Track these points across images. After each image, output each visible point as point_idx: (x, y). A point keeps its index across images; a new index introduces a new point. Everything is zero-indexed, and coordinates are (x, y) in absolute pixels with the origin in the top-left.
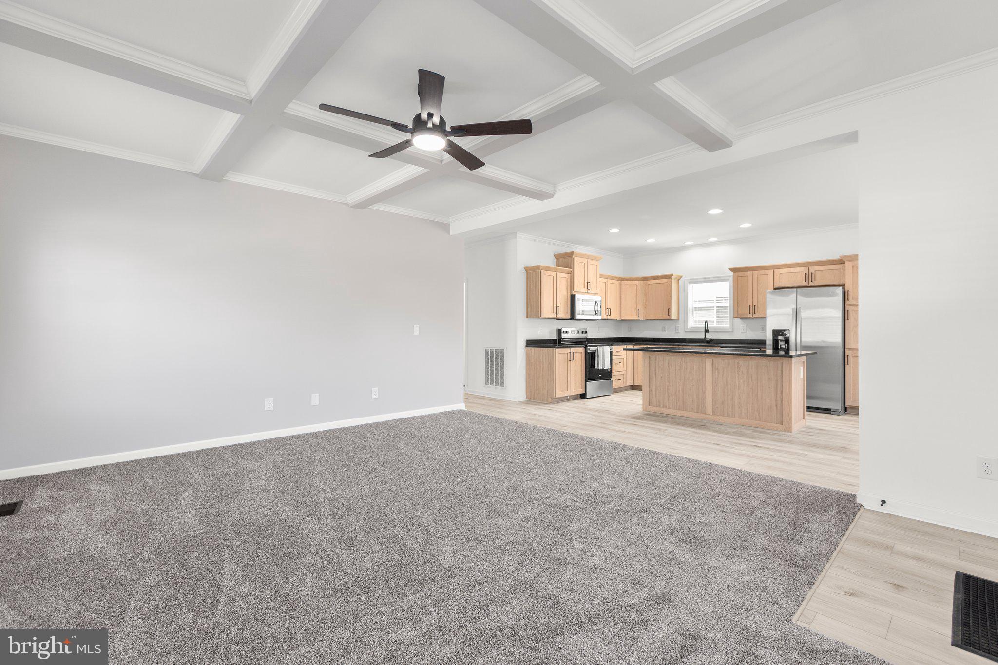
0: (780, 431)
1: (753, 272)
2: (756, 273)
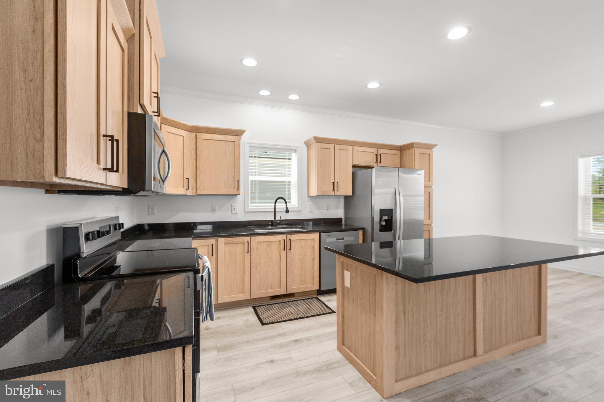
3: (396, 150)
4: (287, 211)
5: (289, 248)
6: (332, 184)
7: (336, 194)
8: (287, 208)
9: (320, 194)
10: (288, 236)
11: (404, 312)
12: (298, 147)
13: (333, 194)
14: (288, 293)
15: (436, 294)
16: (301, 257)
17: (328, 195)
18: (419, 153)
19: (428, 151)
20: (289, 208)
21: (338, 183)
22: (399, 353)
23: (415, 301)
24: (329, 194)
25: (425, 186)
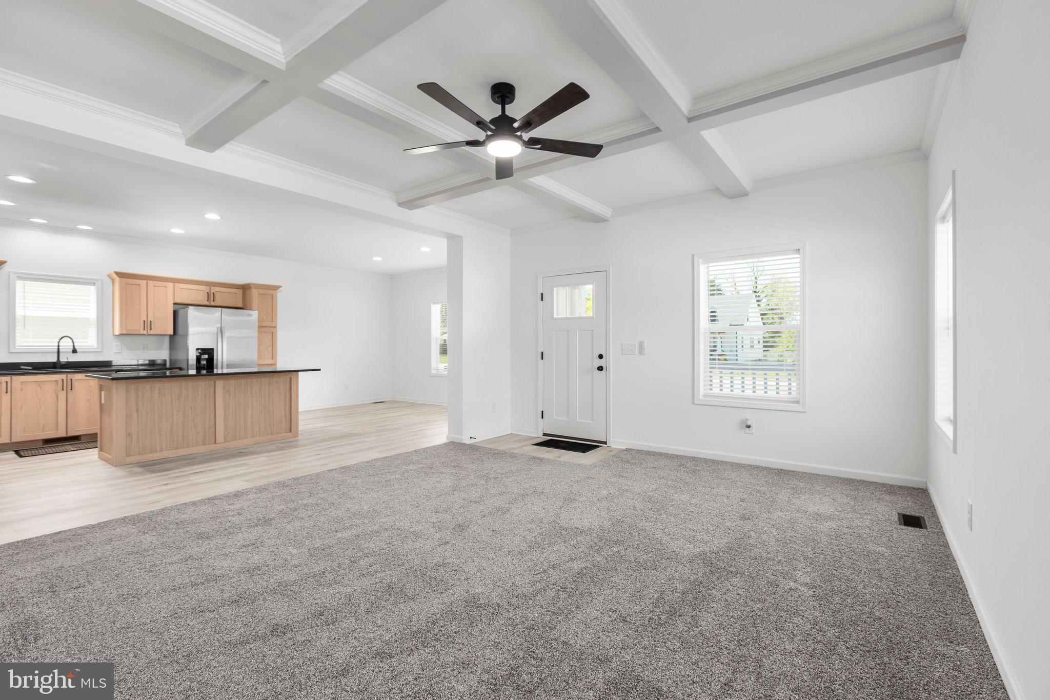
0: (290, 438)
1: (149, 281)
2: (151, 283)
3: (238, 288)
4: (74, 351)
5: (69, 387)
6: (142, 323)
7: (149, 333)
8: (74, 346)
9: (124, 332)
10: (68, 375)
11: (137, 410)
12: (98, 280)
13: (145, 332)
14: (70, 435)
15: (172, 400)
16: (89, 398)
17: (138, 335)
18: (258, 294)
19: (270, 292)
20: (79, 348)
21: (151, 321)
22: (132, 439)
23: (149, 405)
24: (138, 333)
25: (258, 326)
